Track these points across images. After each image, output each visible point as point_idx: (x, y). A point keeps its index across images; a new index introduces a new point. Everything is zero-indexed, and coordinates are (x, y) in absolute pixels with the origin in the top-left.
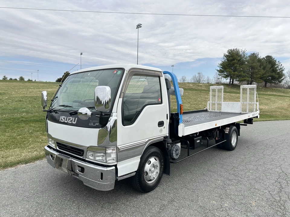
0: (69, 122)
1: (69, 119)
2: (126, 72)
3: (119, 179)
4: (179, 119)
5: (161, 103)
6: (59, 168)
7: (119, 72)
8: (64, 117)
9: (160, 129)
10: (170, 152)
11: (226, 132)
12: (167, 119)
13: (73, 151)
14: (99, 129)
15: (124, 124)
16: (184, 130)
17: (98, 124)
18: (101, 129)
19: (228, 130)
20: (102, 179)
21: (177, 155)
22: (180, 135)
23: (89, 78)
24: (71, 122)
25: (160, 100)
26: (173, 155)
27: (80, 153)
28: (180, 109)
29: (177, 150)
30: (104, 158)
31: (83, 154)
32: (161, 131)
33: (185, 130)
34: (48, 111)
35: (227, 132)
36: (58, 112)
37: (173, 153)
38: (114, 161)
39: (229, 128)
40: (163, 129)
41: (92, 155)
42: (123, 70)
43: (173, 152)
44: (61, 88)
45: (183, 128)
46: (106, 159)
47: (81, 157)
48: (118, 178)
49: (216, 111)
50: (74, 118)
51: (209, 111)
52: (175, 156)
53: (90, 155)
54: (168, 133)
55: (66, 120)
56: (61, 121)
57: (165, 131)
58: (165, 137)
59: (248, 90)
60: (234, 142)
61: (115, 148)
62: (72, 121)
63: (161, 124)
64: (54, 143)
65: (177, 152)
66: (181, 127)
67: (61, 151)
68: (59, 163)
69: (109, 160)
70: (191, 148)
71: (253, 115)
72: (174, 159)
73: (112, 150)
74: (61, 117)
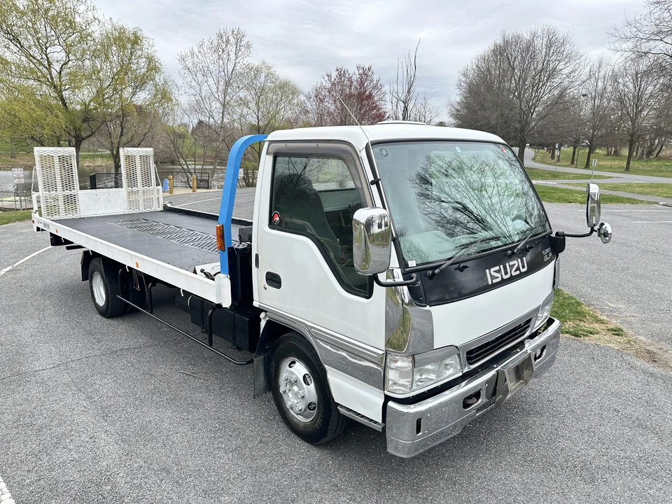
0: (514, 274)
1: (512, 267)
8: (498, 268)
24: (518, 272)
50: (519, 260)
55: (506, 273)
56: (495, 281)
59: (138, 160)
62: (518, 269)
74: (487, 271)
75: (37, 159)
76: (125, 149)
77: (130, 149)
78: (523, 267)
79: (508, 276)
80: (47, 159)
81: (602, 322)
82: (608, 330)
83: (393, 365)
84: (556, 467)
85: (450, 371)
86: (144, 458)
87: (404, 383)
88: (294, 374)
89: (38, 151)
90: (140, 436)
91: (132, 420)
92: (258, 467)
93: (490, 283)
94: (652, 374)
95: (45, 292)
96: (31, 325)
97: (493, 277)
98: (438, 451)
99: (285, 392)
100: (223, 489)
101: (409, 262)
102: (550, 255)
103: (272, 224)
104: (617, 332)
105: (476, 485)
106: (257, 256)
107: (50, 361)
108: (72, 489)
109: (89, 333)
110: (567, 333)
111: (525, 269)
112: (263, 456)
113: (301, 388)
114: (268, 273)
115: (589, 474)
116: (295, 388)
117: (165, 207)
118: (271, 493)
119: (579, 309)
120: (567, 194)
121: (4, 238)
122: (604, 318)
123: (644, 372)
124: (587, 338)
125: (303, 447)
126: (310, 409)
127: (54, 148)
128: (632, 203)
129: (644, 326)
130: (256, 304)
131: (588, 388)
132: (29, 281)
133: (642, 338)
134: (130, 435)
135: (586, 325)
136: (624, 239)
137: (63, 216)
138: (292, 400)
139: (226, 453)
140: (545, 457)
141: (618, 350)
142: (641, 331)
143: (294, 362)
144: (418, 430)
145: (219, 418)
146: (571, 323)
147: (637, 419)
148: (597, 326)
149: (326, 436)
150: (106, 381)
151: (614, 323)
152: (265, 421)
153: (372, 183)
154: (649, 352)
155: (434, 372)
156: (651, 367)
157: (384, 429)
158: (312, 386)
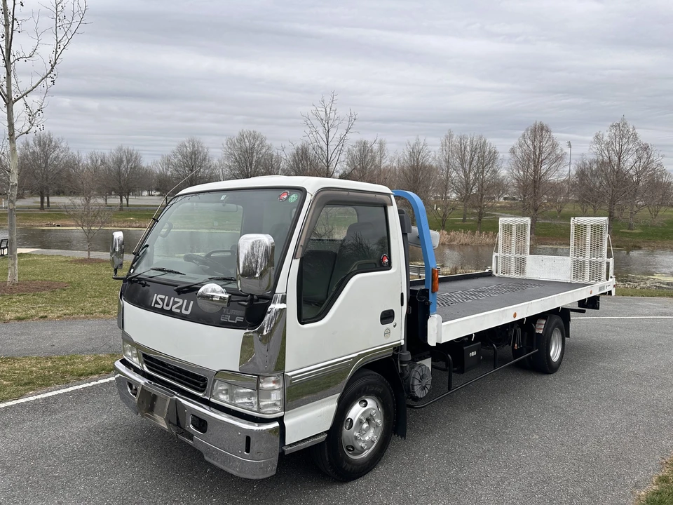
0: (174, 310)
1: (175, 303)
2: (309, 198)
3: (288, 450)
4: (429, 304)
5: (389, 267)
6: (147, 415)
7: (294, 197)
8: (163, 297)
9: (385, 328)
10: (407, 381)
11: (537, 332)
12: (402, 304)
13: (180, 377)
14: (244, 331)
15: (302, 320)
16: (440, 330)
17: (241, 319)
18: (247, 331)
19: (543, 327)
20: (248, 451)
21: (423, 388)
22: (432, 342)
23: (224, 205)
25: (387, 261)
26: (413, 389)
27: (198, 385)
28: (432, 281)
29: (422, 378)
30: (254, 400)
31: (205, 386)
32: (388, 333)
33: (443, 329)
34: (124, 280)
35: (541, 332)
36: (148, 283)
37: (413, 386)
38: (278, 409)
39: (544, 322)
40: (393, 330)
41: (226, 390)
42: (302, 191)
43: (413, 383)
44: (158, 225)
45: (437, 326)
46: (259, 404)
47: (201, 395)
48: (284, 448)
49: (513, 275)
50: (186, 301)
51: (497, 275)
52: (419, 393)
53: (221, 391)
54: (403, 338)
55: (168, 305)
56: (156, 306)
57: (397, 334)
58: (397, 348)
59: (589, 230)
60: (555, 352)
61: (281, 378)
62: (180, 307)
63: (387, 317)
64: (137, 355)
65: (424, 381)
66: (434, 322)
67: (152, 376)
68: (148, 402)
69: (266, 406)
70: (455, 369)
71: (600, 290)
72: (416, 399)
73: (274, 382)
74: (156, 295)
75: (500, 227)
76: (576, 218)
77: (580, 218)
78: (186, 309)
79: (168, 308)
89: (502, 220)
93: (153, 305)
102: (239, 319)
111: (188, 313)
127: (513, 218)
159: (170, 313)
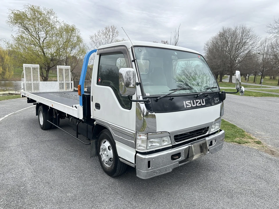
0: (198, 105)
1: (197, 102)
8: (190, 101)
24: (200, 105)
50: (201, 100)
55: (194, 104)
56: (187, 107)
59: (64, 71)
62: (200, 103)
74: (184, 102)
75: (24, 69)
76: (59, 66)
77: (61, 66)
78: (203, 103)
79: (195, 105)
80: (28, 69)
81: (252, 139)
82: (254, 142)
83: (139, 138)
84: (216, 191)
85: (166, 143)
86: (41, 178)
87: (143, 145)
88: (105, 146)
89: (25, 65)
90: (42, 170)
91: (41, 165)
92: (86, 184)
93: (185, 107)
94: (270, 159)
95: (23, 121)
96: (14, 131)
97: (187, 105)
98: (165, 182)
99: (101, 154)
100: (69, 191)
101: (146, 94)
102: (219, 100)
103: (98, 83)
104: (259, 143)
105: (178, 196)
106: (92, 96)
107: (16, 143)
108: (8, 187)
109: (35, 135)
110: (235, 142)
111: (204, 104)
112: (90, 180)
113: (107, 152)
114: (96, 103)
115: (230, 194)
116: (105, 152)
117: (74, 90)
118: (89, 193)
119: (243, 133)
120: (249, 93)
121: (14, 103)
122: (254, 137)
123: (267, 158)
124: (244, 145)
125: (107, 177)
126: (110, 161)
127: (31, 65)
128: (277, 97)
129: (271, 141)
130: (92, 117)
131: (239, 162)
132: (18, 117)
133: (270, 146)
134: (38, 170)
135: (245, 140)
136: (270, 109)
137: (33, 92)
138: (104, 158)
139: (75, 178)
140: (212, 187)
141: (257, 149)
142: (270, 143)
143: (105, 142)
144: (149, 167)
145: (76, 166)
146: (238, 139)
147: (259, 175)
148: (250, 140)
149: (116, 172)
150: (35, 151)
151: (258, 139)
152: (95, 168)
153: (133, 61)
154: (271, 151)
155: (158, 142)
156: (270, 156)
157: (135, 166)
158: (111, 150)
159: (197, 107)
